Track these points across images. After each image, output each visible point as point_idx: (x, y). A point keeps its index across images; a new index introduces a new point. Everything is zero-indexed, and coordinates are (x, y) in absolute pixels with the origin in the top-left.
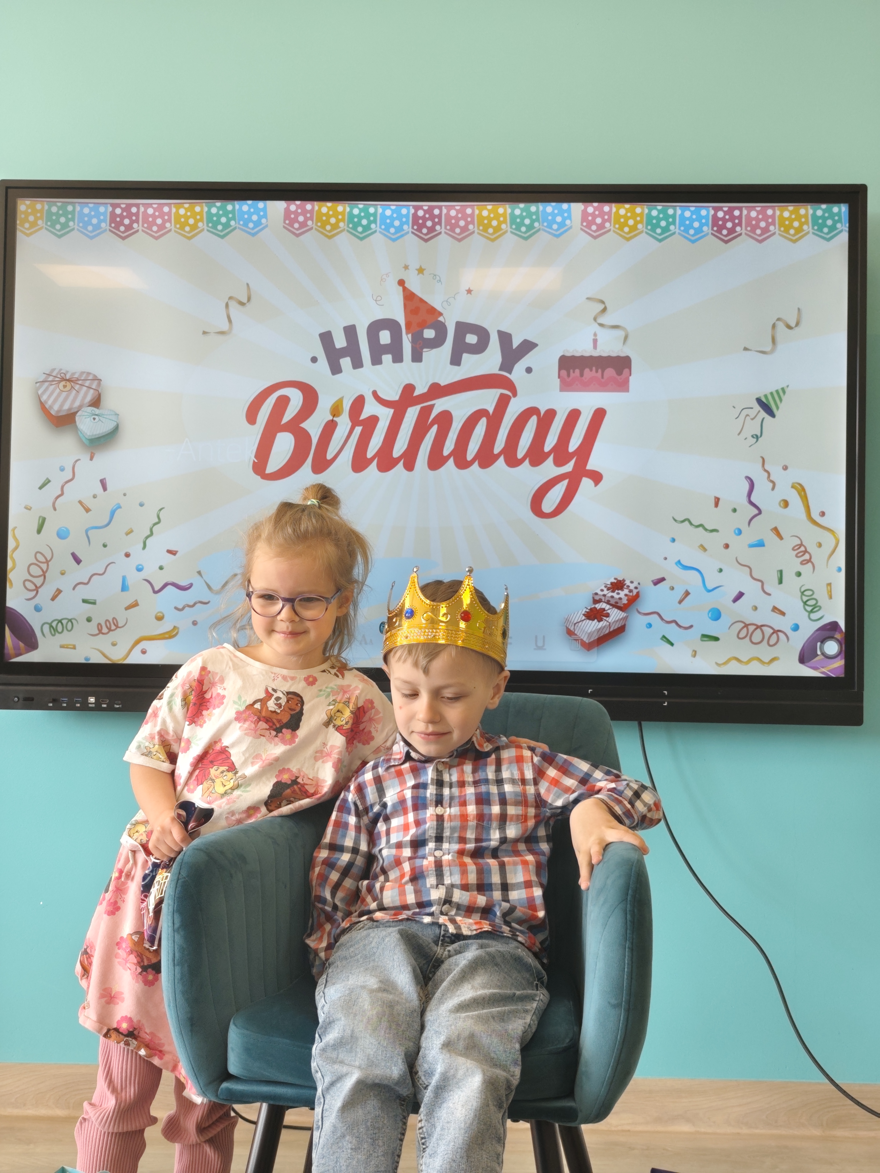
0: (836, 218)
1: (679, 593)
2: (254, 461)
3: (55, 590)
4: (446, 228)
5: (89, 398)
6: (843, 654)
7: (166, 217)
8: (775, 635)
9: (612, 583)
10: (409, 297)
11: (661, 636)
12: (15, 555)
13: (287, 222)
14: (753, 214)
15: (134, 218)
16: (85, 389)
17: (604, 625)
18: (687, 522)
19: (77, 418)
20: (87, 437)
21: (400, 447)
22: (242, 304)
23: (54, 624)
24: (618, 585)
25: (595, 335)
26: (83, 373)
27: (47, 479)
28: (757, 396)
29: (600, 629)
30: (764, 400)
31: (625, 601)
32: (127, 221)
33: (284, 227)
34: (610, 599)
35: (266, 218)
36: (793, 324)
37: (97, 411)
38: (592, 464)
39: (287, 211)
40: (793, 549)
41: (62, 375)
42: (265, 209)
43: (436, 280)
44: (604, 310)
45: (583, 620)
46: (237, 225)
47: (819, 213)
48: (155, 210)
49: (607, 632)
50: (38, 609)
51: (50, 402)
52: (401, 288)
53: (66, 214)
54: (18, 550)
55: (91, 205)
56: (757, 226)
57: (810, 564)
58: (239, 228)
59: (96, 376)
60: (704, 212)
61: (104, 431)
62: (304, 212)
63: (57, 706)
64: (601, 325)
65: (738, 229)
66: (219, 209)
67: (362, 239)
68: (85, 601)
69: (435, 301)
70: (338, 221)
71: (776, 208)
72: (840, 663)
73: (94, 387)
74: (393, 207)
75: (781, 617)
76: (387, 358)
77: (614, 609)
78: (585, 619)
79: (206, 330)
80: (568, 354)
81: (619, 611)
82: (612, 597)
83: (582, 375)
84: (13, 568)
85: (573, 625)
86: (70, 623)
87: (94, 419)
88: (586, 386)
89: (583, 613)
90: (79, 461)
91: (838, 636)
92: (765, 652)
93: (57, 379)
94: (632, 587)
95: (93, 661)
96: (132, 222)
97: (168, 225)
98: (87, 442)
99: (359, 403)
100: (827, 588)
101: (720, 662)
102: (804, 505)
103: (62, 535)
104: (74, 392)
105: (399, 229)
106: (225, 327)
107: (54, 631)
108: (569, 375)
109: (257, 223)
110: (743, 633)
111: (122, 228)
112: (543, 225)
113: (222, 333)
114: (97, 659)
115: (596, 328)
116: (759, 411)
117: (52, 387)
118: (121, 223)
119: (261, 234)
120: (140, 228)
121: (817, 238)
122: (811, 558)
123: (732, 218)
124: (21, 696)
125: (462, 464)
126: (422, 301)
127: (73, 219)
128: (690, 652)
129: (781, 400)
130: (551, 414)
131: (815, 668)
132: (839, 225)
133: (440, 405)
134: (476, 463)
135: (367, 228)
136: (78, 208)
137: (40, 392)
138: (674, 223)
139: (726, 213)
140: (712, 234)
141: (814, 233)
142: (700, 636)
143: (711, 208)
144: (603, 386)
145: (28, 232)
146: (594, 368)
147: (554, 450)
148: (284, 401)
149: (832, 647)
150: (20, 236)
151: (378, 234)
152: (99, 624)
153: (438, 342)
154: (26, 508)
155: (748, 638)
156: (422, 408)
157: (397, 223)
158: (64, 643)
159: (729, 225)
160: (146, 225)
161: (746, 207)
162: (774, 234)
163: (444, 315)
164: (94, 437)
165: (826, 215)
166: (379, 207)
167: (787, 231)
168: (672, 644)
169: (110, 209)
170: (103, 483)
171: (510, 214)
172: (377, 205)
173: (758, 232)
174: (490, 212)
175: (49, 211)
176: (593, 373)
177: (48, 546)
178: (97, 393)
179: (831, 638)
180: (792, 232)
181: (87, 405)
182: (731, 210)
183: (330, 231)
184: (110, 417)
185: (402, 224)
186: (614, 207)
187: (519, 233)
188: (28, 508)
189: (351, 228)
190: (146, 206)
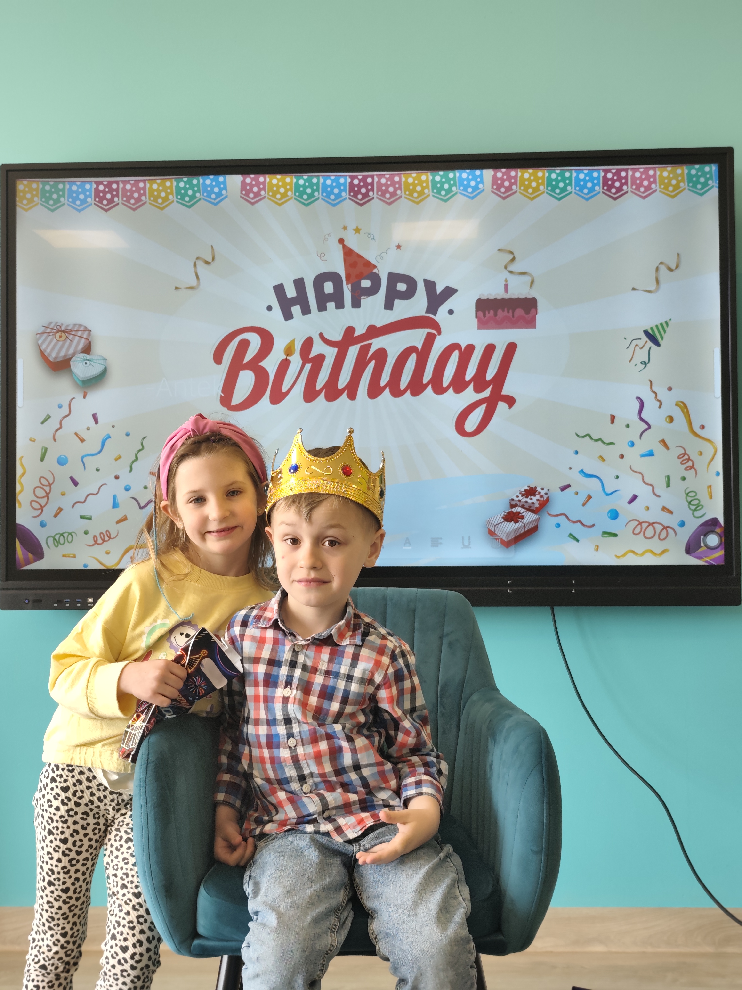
0: (708, 176)
1: (582, 497)
2: (221, 395)
3: (57, 508)
4: (377, 193)
5: (81, 346)
6: (723, 546)
7: (142, 192)
8: (664, 531)
9: (526, 490)
10: (348, 253)
11: (568, 534)
12: (23, 480)
13: (244, 192)
14: (638, 175)
15: (115, 193)
16: (77, 338)
17: (520, 525)
18: (588, 437)
19: (71, 363)
20: (80, 379)
21: (344, 380)
22: (207, 263)
23: (57, 538)
24: (531, 492)
25: (506, 280)
26: (75, 325)
27: (48, 415)
28: (645, 329)
29: (516, 529)
30: (650, 331)
31: (537, 505)
32: (109, 196)
33: (241, 197)
34: (525, 504)
35: (226, 190)
36: (673, 267)
37: (88, 357)
38: (506, 390)
39: (243, 183)
40: (678, 458)
41: (58, 327)
42: (224, 182)
43: (371, 238)
44: (513, 259)
46: (202, 197)
47: (693, 172)
48: (132, 185)
49: (523, 531)
50: (43, 525)
51: (48, 350)
52: (341, 246)
53: (57, 191)
54: (25, 475)
55: (78, 183)
56: (641, 185)
57: (693, 470)
58: (204, 199)
59: (86, 327)
60: (595, 174)
61: (94, 373)
62: (258, 184)
63: (61, 606)
64: (511, 272)
65: (625, 187)
66: (186, 183)
67: (307, 205)
68: (82, 517)
69: (370, 257)
70: (287, 190)
71: (657, 169)
72: (720, 553)
73: (85, 336)
74: (333, 178)
75: (669, 515)
76: (331, 305)
77: (528, 512)
78: (503, 522)
79: (178, 286)
80: (484, 298)
81: (532, 514)
82: (526, 502)
83: (496, 315)
84: (21, 491)
85: (494, 526)
86: (70, 536)
87: (86, 363)
88: (499, 324)
89: (502, 516)
90: (74, 400)
91: (718, 530)
92: (656, 545)
93: (54, 331)
94: (543, 493)
95: (90, 567)
96: (113, 196)
97: (143, 198)
98: (80, 383)
99: (308, 343)
100: (708, 491)
101: (619, 555)
102: (686, 421)
103: (62, 462)
104: (68, 341)
105: (338, 196)
106: (194, 282)
107: (57, 543)
108: (484, 316)
109: (219, 194)
110: (638, 530)
111: (105, 202)
112: (459, 189)
113: (191, 288)
114: (94, 565)
115: (506, 274)
116: (647, 342)
117: (50, 338)
118: (104, 198)
119: (221, 204)
120: (120, 201)
121: (692, 193)
122: (693, 464)
123: (620, 179)
124: (31, 599)
125: (397, 393)
126: (360, 257)
127: (63, 196)
128: (593, 547)
129: (665, 332)
130: (471, 348)
131: (699, 558)
132: (710, 182)
133: (377, 343)
134: (409, 392)
135: (311, 196)
136: (67, 186)
137: (40, 342)
138: (570, 184)
139: (614, 174)
140: (603, 193)
141: (689, 190)
142: (601, 533)
143: (601, 171)
144: (514, 323)
145: (26, 207)
146: (506, 309)
147: (473, 379)
148: (244, 345)
149: (713, 540)
150: (19, 211)
151: (320, 201)
152: (95, 536)
153: (373, 290)
154: (31, 440)
155: (642, 534)
156: (361, 346)
157: (336, 191)
158: (65, 553)
159: (617, 184)
160: (125, 199)
161: (631, 169)
162: (655, 191)
163: (378, 268)
164: (86, 379)
165: (699, 173)
166: (321, 177)
167: (666, 188)
168: (578, 541)
169: (94, 186)
170: (95, 417)
171: (432, 180)
172: (319, 176)
173: (642, 189)
174: (414, 179)
175: (43, 189)
176: (505, 313)
177: (50, 471)
178: (88, 342)
179: (713, 532)
180: (671, 188)
181: (80, 352)
182: (618, 172)
183: (280, 199)
184: (99, 362)
185: (341, 191)
186: (520, 172)
187: (440, 196)
188: (32, 440)
189: (298, 196)
190: (125, 183)
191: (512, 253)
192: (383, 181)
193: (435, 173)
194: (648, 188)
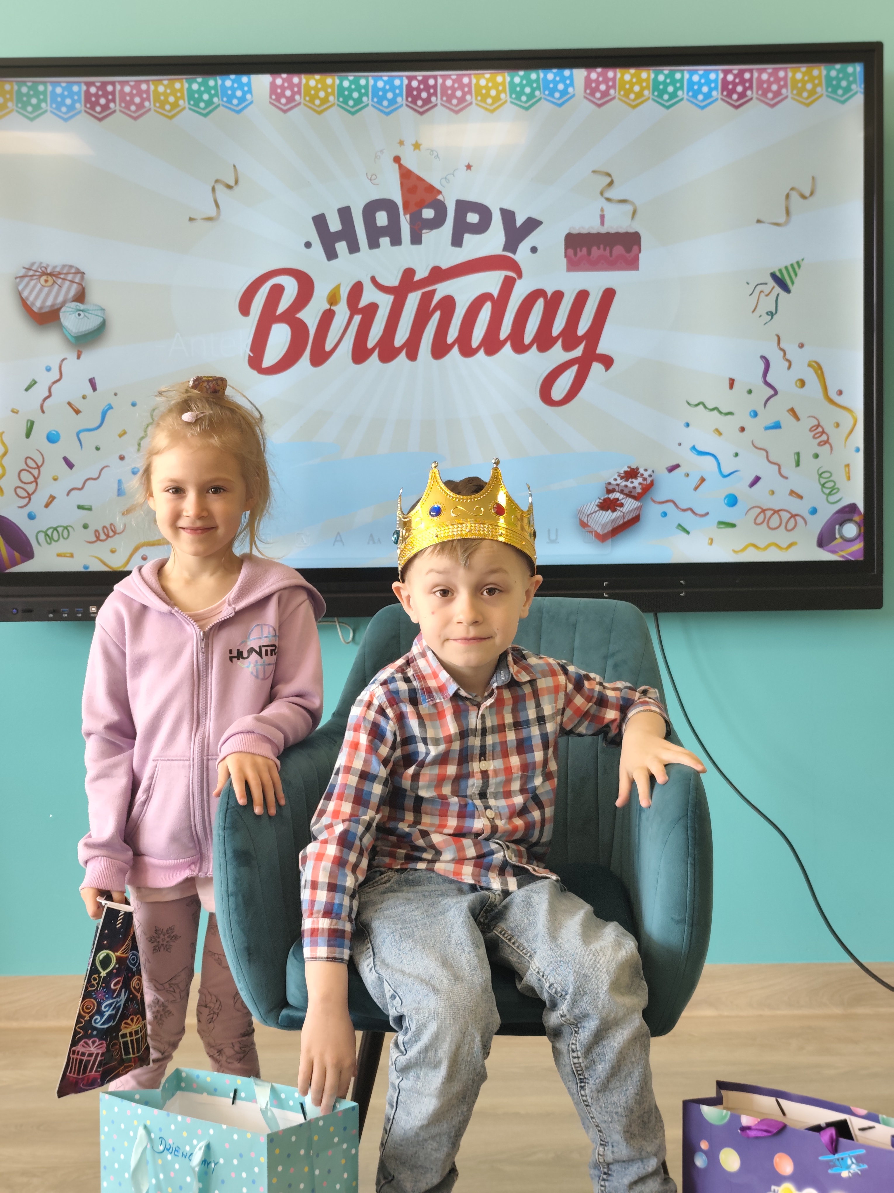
0: (851, 79)
1: (694, 480)
2: (249, 355)
3: (48, 496)
4: (442, 99)
5: (72, 293)
6: (862, 537)
7: (145, 96)
8: (792, 520)
9: (625, 472)
10: (406, 175)
11: (677, 524)
12: (5, 461)
13: (274, 97)
14: (765, 76)
15: (111, 97)
16: (67, 283)
17: (618, 515)
18: (701, 406)
19: (61, 315)
20: (72, 334)
21: (401, 336)
22: (229, 187)
23: (49, 532)
24: (632, 474)
25: (602, 210)
26: (64, 266)
27: (34, 380)
28: (772, 271)
29: (613, 520)
30: (778, 274)
31: (639, 490)
32: (103, 101)
33: (271, 103)
34: (624, 488)
35: (251, 94)
36: (807, 194)
37: (81, 306)
38: (601, 349)
39: (273, 85)
40: (810, 430)
41: (43, 269)
42: (249, 84)
43: (434, 156)
44: (611, 183)
45: (596, 512)
46: (221, 102)
47: (833, 73)
48: (132, 87)
49: (621, 522)
50: (31, 517)
51: (31, 298)
52: (397, 166)
53: (37, 94)
54: (6, 456)
55: (63, 84)
56: (769, 89)
57: (827, 445)
59: (78, 269)
60: (712, 76)
61: (90, 327)
62: (291, 86)
63: (58, 617)
64: (608, 200)
65: (749, 93)
66: (200, 84)
67: (353, 113)
68: (80, 507)
69: (434, 180)
70: (327, 95)
71: (788, 70)
72: (859, 546)
73: (77, 280)
74: (385, 79)
75: (798, 500)
76: (385, 241)
77: (628, 498)
78: (597, 511)
79: (192, 217)
80: (575, 232)
81: (633, 500)
82: (626, 486)
83: (589, 253)
84: (3, 475)
85: (586, 516)
86: (66, 531)
87: (79, 315)
88: (594, 265)
89: (596, 503)
90: (65, 361)
91: (857, 518)
92: (782, 537)
93: (38, 274)
94: (646, 475)
95: (91, 569)
96: (108, 101)
97: (147, 104)
98: (72, 340)
99: (357, 290)
100: (846, 470)
101: (737, 549)
102: (820, 384)
103: (53, 438)
104: (56, 287)
105: (392, 102)
106: (212, 212)
107: (50, 539)
108: (575, 254)
109: (242, 99)
110: (760, 519)
111: (98, 109)
112: (544, 93)
113: (209, 219)
114: (96, 567)
115: (602, 202)
116: (774, 287)
117: (33, 283)
118: (97, 103)
119: (245, 111)
120: (118, 108)
121: (831, 101)
122: (828, 439)
123: (743, 82)
124: (20, 607)
125: (468, 352)
126: (419, 179)
127: (45, 100)
128: (707, 541)
129: (796, 275)
130: (558, 296)
131: (834, 552)
132: (854, 87)
133: (442, 289)
134: (482, 350)
135: (358, 101)
136: (50, 88)
137: (20, 288)
138: (682, 88)
139: (736, 76)
140: (722, 99)
141: (828, 96)
142: (716, 523)
143: (720, 72)
144: (611, 264)
146: (602, 247)
147: (562, 334)
148: (277, 291)
149: (851, 530)
151: (370, 108)
153: (437, 222)
154: (13, 411)
155: (765, 523)
156: (423, 294)
157: (390, 95)
158: (60, 551)
159: (740, 89)
160: (123, 105)
161: (757, 69)
162: (786, 97)
163: (443, 193)
164: (79, 334)
165: (841, 75)
166: (370, 78)
167: (800, 94)
168: (688, 533)
169: (84, 88)
170: (93, 383)
171: (509, 83)
172: (368, 76)
173: (770, 95)
174: (488, 80)
175: (19, 92)
176: (601, 252)
177: (38, 450)
178: (81, 287)
179: (850, 520)
180: (805, 94)
181: (71, 300)
182: (741, 73)
183: (319, 106)
184: (96, 313)
185: (395, 96)
186: (619, 72)
187: (519, 103)
188: (15, 412)
189: (342, 102)
190: (123, 84)
191: (609, 175)
192: (449, 83)
193: (513, 73)
194: (777, 94)
